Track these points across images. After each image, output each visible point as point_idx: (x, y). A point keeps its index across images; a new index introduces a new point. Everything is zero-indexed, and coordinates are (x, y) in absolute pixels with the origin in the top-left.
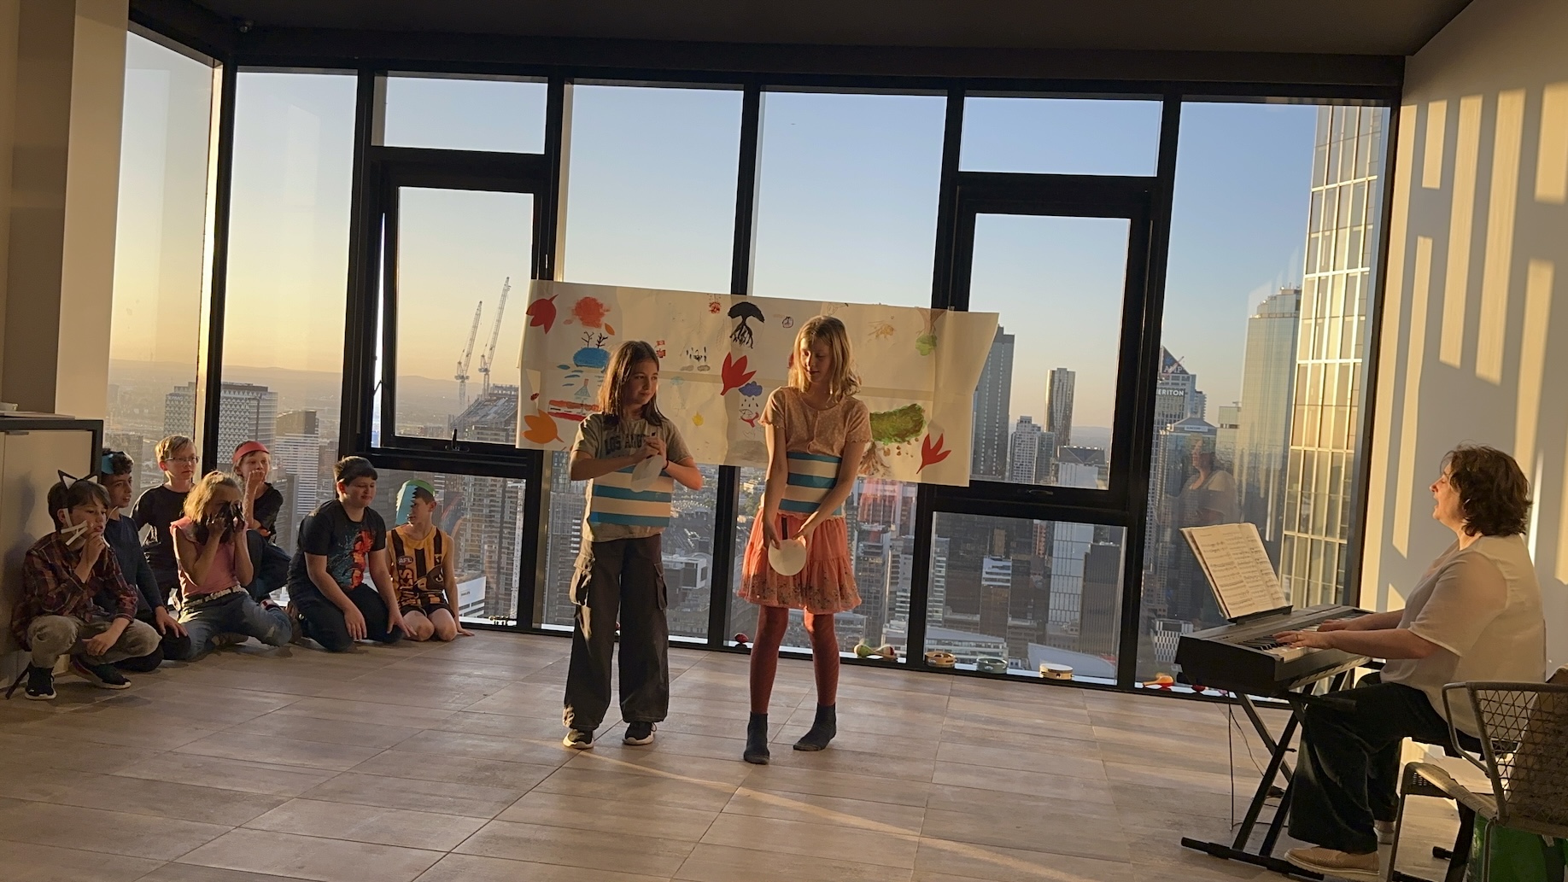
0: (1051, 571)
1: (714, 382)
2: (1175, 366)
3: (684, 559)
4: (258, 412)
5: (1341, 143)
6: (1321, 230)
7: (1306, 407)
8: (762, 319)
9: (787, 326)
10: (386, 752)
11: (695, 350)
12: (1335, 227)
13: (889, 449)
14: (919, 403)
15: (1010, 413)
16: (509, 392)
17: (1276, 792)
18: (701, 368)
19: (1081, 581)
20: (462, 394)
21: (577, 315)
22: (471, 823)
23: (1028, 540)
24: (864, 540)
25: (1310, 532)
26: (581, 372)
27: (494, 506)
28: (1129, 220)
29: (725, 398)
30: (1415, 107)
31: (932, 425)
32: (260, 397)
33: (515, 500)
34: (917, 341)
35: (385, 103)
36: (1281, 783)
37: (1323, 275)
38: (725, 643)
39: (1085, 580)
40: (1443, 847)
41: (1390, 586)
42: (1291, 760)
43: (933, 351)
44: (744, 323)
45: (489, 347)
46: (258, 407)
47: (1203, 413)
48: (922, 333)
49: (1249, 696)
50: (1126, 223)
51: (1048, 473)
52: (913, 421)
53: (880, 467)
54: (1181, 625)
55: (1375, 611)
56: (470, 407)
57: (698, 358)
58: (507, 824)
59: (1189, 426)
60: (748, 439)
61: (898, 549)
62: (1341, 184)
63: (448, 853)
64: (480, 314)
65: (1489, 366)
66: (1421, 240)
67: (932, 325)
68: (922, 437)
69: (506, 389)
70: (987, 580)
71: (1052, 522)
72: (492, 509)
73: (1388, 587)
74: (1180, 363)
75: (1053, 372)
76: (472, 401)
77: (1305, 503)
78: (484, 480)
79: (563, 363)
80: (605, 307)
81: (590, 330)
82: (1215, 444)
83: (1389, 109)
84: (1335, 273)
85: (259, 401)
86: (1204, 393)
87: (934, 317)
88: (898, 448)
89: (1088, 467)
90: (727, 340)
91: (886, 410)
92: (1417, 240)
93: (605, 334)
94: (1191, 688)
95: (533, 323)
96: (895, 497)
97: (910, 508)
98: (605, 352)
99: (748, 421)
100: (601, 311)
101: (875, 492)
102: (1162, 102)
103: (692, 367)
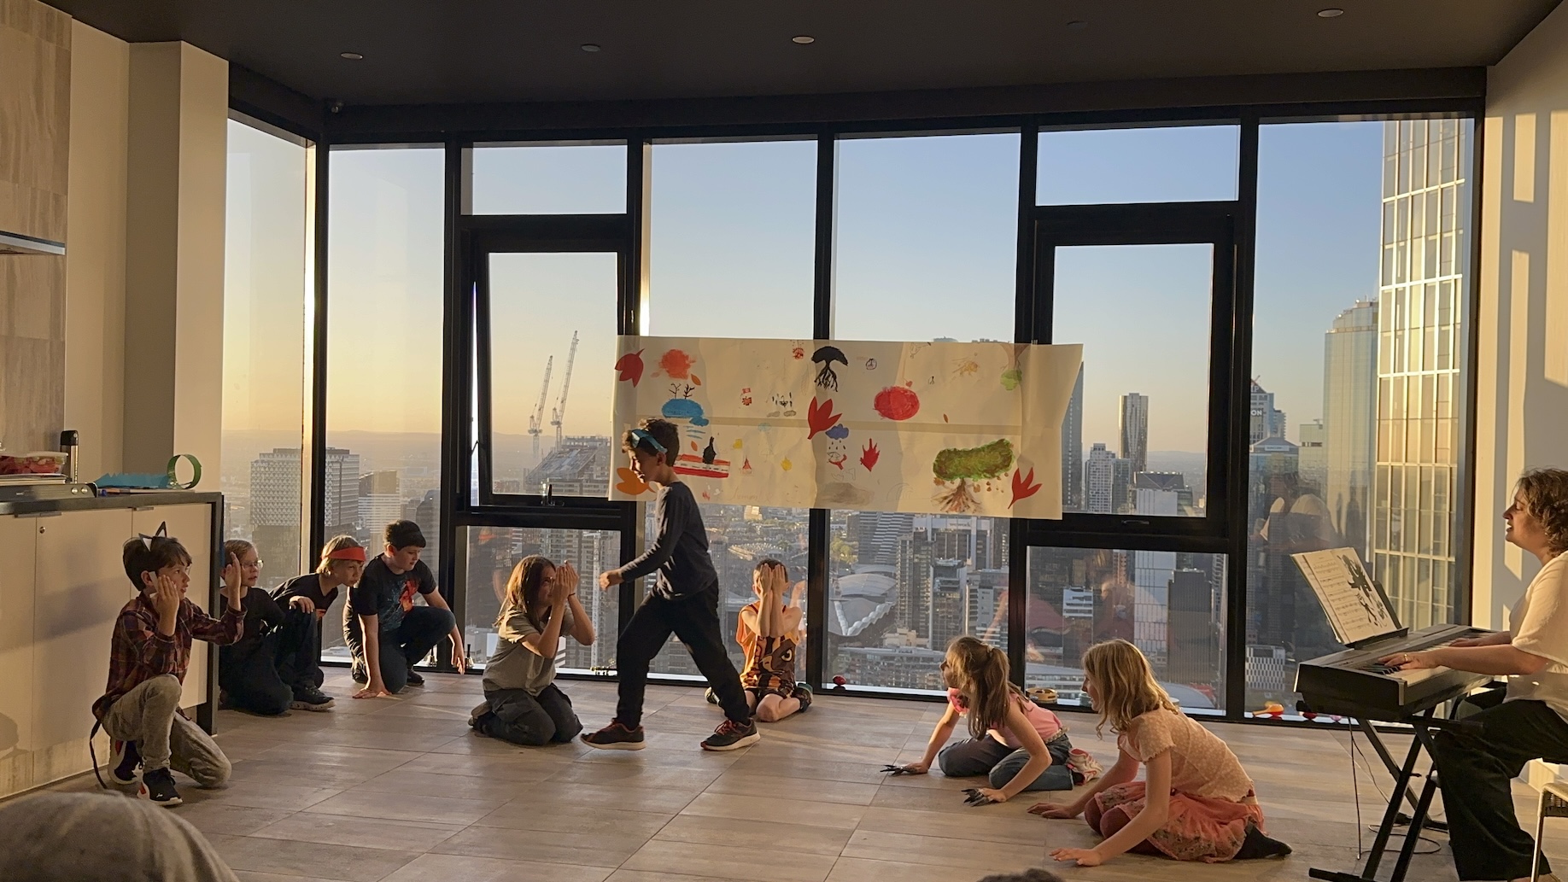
0: (1134, 598)
1: (801, 427)
4: (341, 475)
5: (1411, 152)
6: (1395, 240)
7: (1390, 421)
8: (845, 362)
9: (871, 367)
11: (780, 396)
12: (1409, 237)
13: (978, 486)
14: (1007, 438)
15: (1082, 441)
16: (581, 444)
17: (1403, 820)
18: (788, 414)
19: (1166, 609)
20: (536, 448)
21: (664, 366)
23: (1109, 569)
24: (940, 575)
25: (1402, 549)
28: (1211, 246)
29: (812, 442)
30: (1501, 119)
31: (1021, 459)
32: (342, 460)
33: (591, 550)
34: (1002, 376)
36: (1407, 810)
37: (1400, 286)
38: (823, 686)
39: (1169, 608)
41: (1504, 605)
43: (1019, 385)
44: (827, 367)
45: (560, 400)
46: (340, 469)
47: (1283, 432)
48: (1007, 368)
49: (1371, 721)
51: (1125, 500)
52: (1002, 456)
53: (970, 504)
54: (1272, 651)
56: (544, 460)
57: (784, 404)
59: (1270, 446)
60: (837, 482)
61: (975, 583)
62: (1413, 193)
64: (550, 369)
66: (1515, 254)
67: (1016, 359)
68: (1012, 471)
69: (579, 440)
70: (1068, 611)
71: (1132, 551)
73: (1502, 606)
74: (1257, 382)
75: (1125, 397)
76: (546, 455)
77: (1395, 520)
78: (561, 532)
80: (691, 358)
81: (677, 382)
82: (1297, 464)
83: (1473, 120)
84: (1412, 283)
85: (341, 464)
86: (1283, 412)
87: (1017, 351)
88: (988, 484)
89: (1166, 493)
90: (812, 385)
91: (974, 447)
92: (1511, 254)
93: (692, 385)
94: (1304, 715)
95: (622, 378)
96: (970, 531)
97: (985, 542)
98: (692, 402)
99: (836, 463)
100: (687, 362)
101: (949, 527)
102: (1239, 126)
103: (779, 413)
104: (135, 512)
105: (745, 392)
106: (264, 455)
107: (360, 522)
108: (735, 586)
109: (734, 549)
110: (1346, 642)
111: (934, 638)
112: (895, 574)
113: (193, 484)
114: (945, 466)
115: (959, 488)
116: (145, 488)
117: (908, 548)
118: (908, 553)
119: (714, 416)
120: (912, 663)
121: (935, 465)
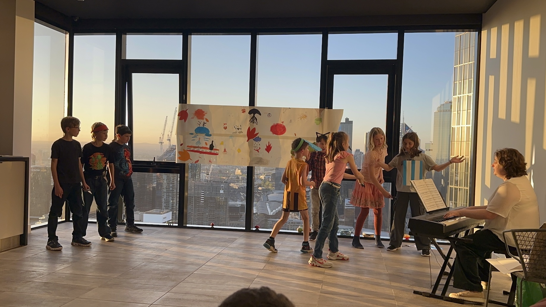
1: (244, 137)
2: (409, 130)
3: (240, 203)
6: (458, 80)
7: (455, 142)
8: (260, 114)
9: (269, 116)
10: (130, 270)
11: (237, 126)
12: (463, 79)
15: (352, 148)
17: (446, 274)
18: (240, 132)
20: (161, 148)
21: (196, 115)
22: (160, 294)
25: (459, 186)
26: (198, 135)
28: (388, 75)
29: (248, 143)
30: (486, 31)
34: (315, 120)
35: (126, 44)
36: (448, 270)
37: (459, 96)
38: (251, 229)
40: (507, 291)
41: (485, 199)
42: (451, 262)
43: (321, 124)
44: (254, 116)
45: (170, 132)
48: (317, 117)
49: (436, 241)
50: (387, 76)
56: (164, 153)
57: (238, 129)
58: (173, 294)
60: (257, 157)
62: (464, 64)
63: (151, 304)
65: (515, 118)
66: (490, 76)
67: (320, 114)
70: (346, 206)
72: (173, 188)
73: (484, 199)
74: (411, 129)
76: (165, 151)
77: (457, 176)
79: (191, 132)
80: (205, 112)
81: (200, 121)
83: (478, 32)
84: (463, 95)
87: (320, 111)
90: (248, 122)
92: (489, 76)
93: (205, 122)
95: (180, 119)
98: (206, 128)
99: (257, 150)
100: (204, 114)
102: (398, 33)
103: (236, 132)
105: (224, 125)
108: (232, 198)
109: (231, 185)
119: (215, 133)
120: (293, 224)
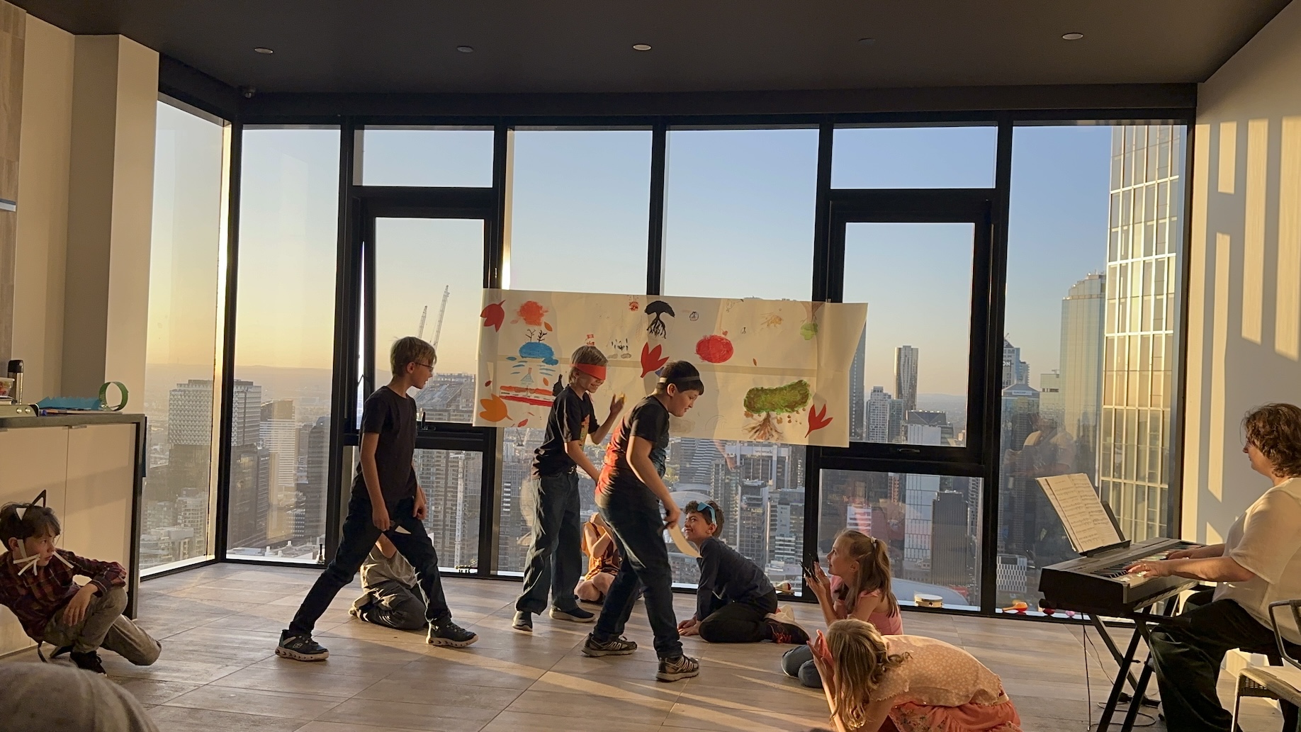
0: (904, 515)
1: (635, 367)
4: (245, 403)
5: (1134, 153)
6: (1120, 225)
7: (1115, 373)
8: (673, 314)
9: (694, 319)
11: (618, 341)
12: (1131, 222)
13: (781, 418)
14: (805, 380)
15: (865, 384)
16: (449, 380)
17: (1125, 698)
18: (624, 356)
19: (930, 524)
21: (522, 315)
23: (885, 490)
24: (747, 493)
25: (1123, 477)
26: (526, 362)
27: (440, 474)
28: (973, 224)
29: (644, 380)
30: (1208, 126)
31: (816, 397)
32: (247, 390)
33: (457, 468)
34: (802, 328)
35: (363, 151)
36: (1128, 690)
37: (1124, 262)
39: (933, 522)
41: (1208, 524)
42: (1136, 670)
43: (815, 336)
44: (658, 318)
46: (245, 398)
47: (1027, 380)
48: (806, 322)
49: (1100, 617)
50: (971, 226)
51: (898, 434)
52: (801, 394)
53: (774, 433)
54: (1017, 559)
55: (1195, 542)
57: (621, 348)
59: (1016, 391)
61: (775, 500)
62: (1135, 187)
64: (425, 317)
65: (1287, 344)
66: (1219, 236)
67: (813, 315)
68: (808, 407)
69: (448, 377)
70: (851, 524)
71: (904, 474)
73: (1206, 524)
75: (900, 349)
77: (1118, 453)
78: (431, 453)
79: (510, 355)
80: (544, 308)
81: (532, 328)
82: (1038, 406)
83: (1186, 126)
84: (1133, 260)
85: (246, 393)
86: (1027, 363)
87: (814, 308)
88: (789, 417)
89: (932, 428)
90: (644, 333)
91: (777, 386)
92: (1216, 235)
93: (544, 331)
94: (1044, 612)
95: (486, 324)
96: (772, 457)
97: (784, 466)
98: (545, 345)
100: (541, 312)
101: (755, 453)
102: (997, 127)
103: (617, 355)
104: (70, 430)
105: (589, 338)
106: (181, 385)
107: (261, 442)
110: (1080, 551)
111: (740, 545)
112: (709, 492)
113: (121, 407)
114: (754, 401)
115: (765, 420)
116: (79, 410)
117: (720, 470)
118: (720, 474)
119: (563, 357)
121: (745, 401)
